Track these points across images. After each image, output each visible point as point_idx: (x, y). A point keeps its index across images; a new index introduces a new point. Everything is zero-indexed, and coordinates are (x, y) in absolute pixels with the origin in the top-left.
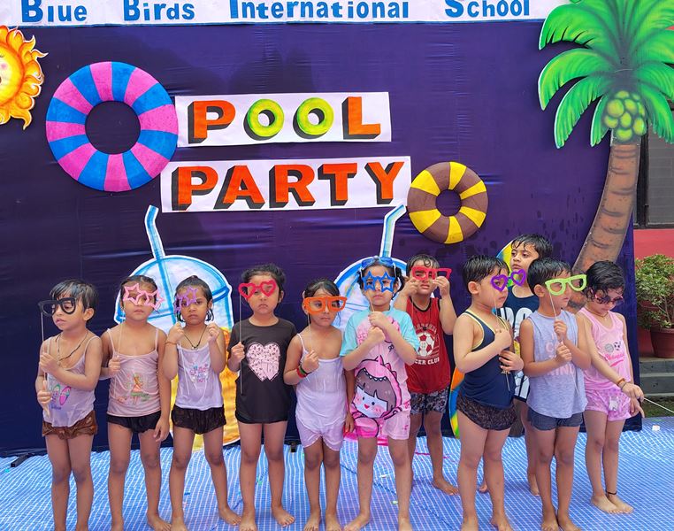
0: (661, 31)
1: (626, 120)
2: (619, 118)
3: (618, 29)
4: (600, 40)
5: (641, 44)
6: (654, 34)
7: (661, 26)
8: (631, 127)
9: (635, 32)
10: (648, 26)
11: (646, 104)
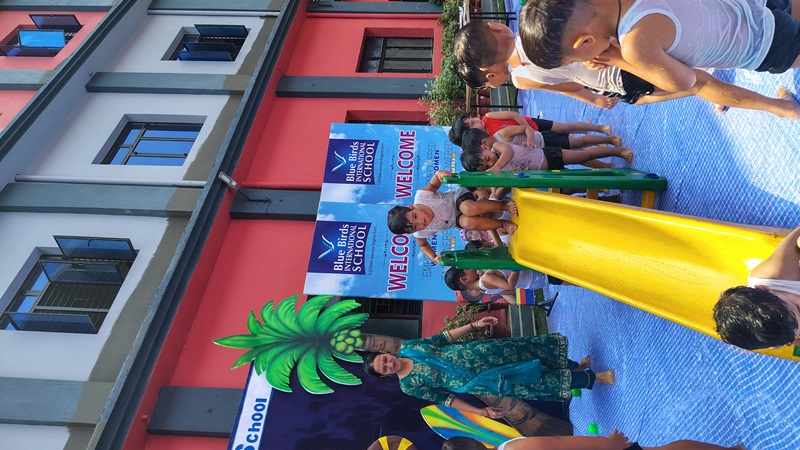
0: (297, 318)
1: (350, 341)
2: (348, 345)
3: (290, 342)
4: (295, 353)
5: (303, 330)
6: (298, 322)
7: (294, 319)
8: (355, 338)
9: (294, 332)
10: (293, 326)
11: (341, 329)
